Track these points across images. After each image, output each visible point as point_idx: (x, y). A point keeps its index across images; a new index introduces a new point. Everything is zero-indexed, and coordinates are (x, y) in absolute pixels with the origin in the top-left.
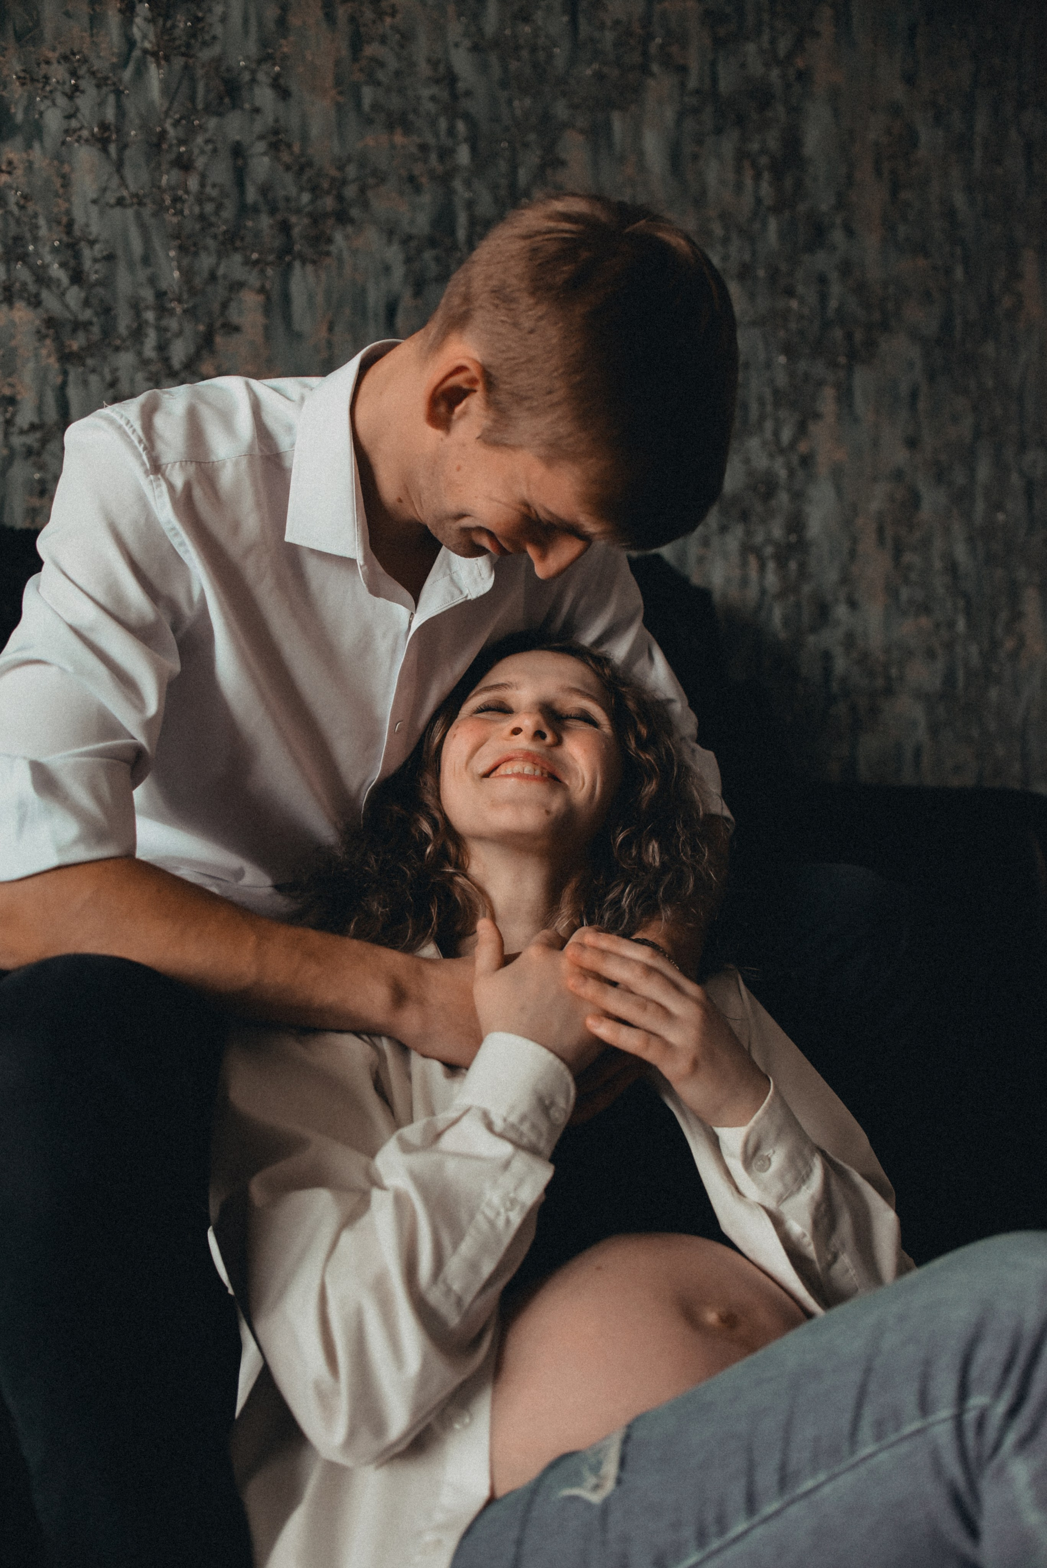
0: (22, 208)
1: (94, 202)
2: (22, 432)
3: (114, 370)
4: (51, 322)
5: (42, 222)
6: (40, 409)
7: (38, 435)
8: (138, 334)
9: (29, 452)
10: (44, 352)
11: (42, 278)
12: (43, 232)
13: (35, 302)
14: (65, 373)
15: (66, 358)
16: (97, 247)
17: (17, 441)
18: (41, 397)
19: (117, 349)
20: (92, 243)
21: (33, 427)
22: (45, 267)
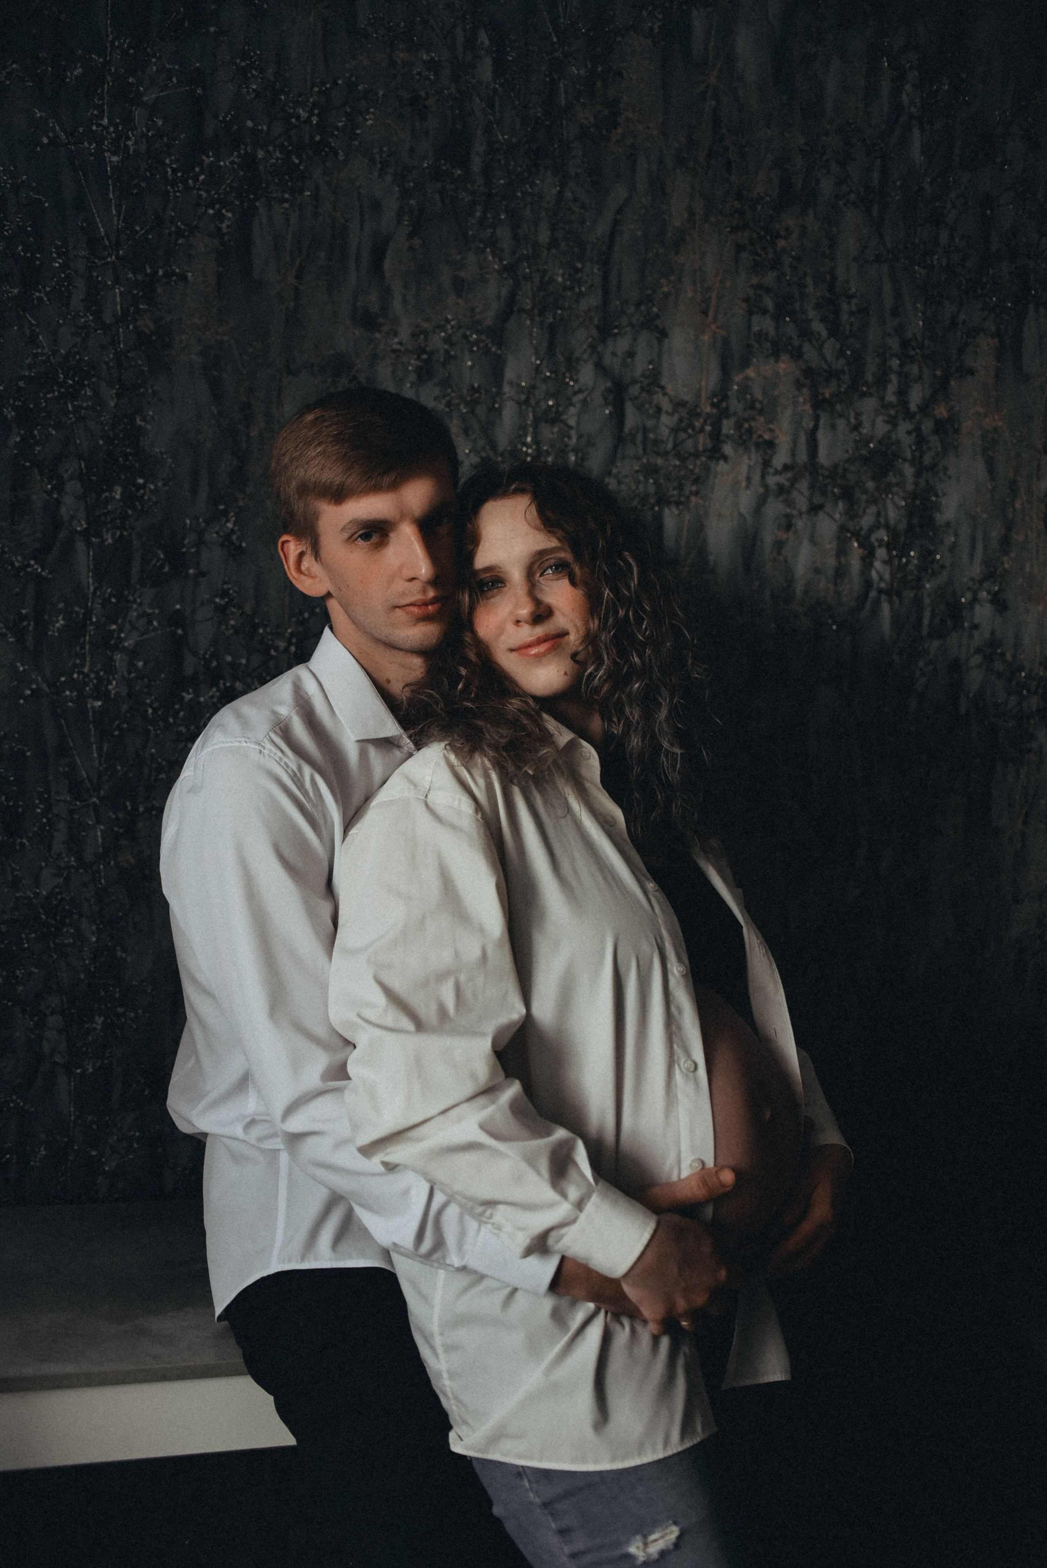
0: (794, 268)
1: (855, 259)
2: (777, 472)
3: (858, 415)
4: (809, 372)
5: (809, 280)
6: (793, 453)
7: (789, 475)
8: (881, 381)
9: (781, 490)
10: (801, 399)
11: (805, 333)
12: (810, 289)
13: (797, 355)
14: (817, 419)
15: (818, 404)
16: (854, 301)
17: (772, 480)
18: (795, 442)
19: (863, 395)
20: (850, 297)
21: (786, 468)
22: (808, 321)
